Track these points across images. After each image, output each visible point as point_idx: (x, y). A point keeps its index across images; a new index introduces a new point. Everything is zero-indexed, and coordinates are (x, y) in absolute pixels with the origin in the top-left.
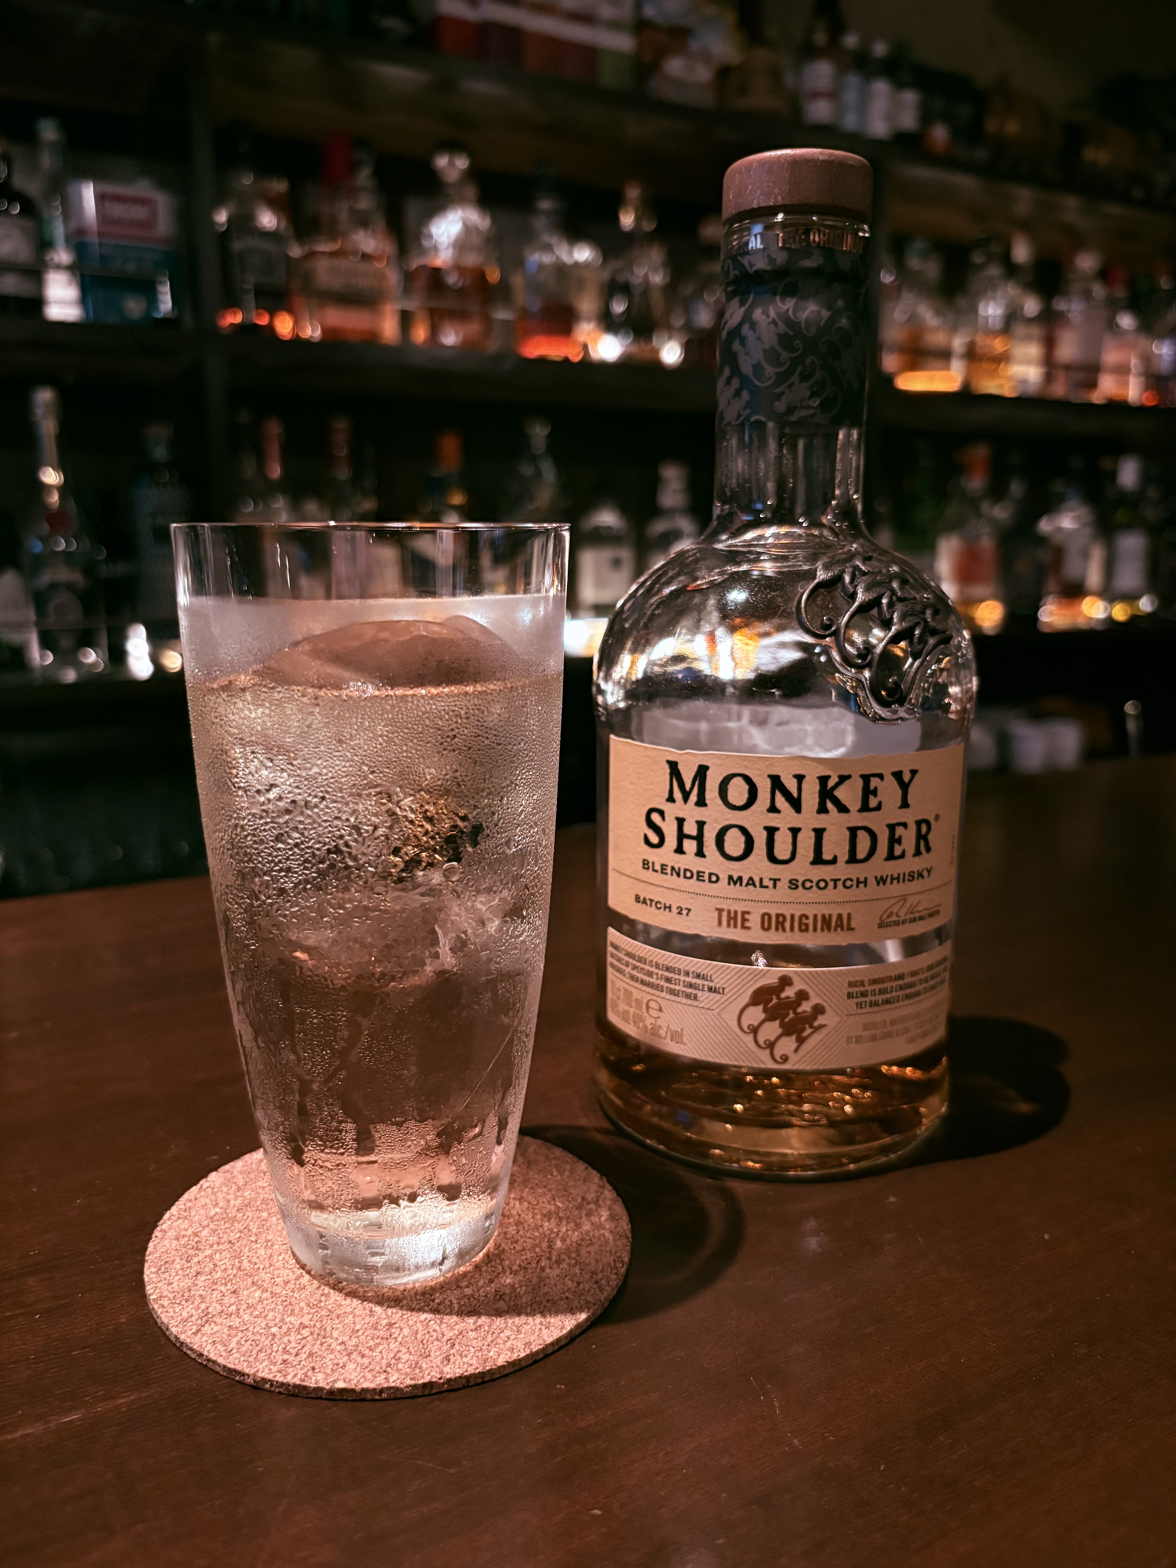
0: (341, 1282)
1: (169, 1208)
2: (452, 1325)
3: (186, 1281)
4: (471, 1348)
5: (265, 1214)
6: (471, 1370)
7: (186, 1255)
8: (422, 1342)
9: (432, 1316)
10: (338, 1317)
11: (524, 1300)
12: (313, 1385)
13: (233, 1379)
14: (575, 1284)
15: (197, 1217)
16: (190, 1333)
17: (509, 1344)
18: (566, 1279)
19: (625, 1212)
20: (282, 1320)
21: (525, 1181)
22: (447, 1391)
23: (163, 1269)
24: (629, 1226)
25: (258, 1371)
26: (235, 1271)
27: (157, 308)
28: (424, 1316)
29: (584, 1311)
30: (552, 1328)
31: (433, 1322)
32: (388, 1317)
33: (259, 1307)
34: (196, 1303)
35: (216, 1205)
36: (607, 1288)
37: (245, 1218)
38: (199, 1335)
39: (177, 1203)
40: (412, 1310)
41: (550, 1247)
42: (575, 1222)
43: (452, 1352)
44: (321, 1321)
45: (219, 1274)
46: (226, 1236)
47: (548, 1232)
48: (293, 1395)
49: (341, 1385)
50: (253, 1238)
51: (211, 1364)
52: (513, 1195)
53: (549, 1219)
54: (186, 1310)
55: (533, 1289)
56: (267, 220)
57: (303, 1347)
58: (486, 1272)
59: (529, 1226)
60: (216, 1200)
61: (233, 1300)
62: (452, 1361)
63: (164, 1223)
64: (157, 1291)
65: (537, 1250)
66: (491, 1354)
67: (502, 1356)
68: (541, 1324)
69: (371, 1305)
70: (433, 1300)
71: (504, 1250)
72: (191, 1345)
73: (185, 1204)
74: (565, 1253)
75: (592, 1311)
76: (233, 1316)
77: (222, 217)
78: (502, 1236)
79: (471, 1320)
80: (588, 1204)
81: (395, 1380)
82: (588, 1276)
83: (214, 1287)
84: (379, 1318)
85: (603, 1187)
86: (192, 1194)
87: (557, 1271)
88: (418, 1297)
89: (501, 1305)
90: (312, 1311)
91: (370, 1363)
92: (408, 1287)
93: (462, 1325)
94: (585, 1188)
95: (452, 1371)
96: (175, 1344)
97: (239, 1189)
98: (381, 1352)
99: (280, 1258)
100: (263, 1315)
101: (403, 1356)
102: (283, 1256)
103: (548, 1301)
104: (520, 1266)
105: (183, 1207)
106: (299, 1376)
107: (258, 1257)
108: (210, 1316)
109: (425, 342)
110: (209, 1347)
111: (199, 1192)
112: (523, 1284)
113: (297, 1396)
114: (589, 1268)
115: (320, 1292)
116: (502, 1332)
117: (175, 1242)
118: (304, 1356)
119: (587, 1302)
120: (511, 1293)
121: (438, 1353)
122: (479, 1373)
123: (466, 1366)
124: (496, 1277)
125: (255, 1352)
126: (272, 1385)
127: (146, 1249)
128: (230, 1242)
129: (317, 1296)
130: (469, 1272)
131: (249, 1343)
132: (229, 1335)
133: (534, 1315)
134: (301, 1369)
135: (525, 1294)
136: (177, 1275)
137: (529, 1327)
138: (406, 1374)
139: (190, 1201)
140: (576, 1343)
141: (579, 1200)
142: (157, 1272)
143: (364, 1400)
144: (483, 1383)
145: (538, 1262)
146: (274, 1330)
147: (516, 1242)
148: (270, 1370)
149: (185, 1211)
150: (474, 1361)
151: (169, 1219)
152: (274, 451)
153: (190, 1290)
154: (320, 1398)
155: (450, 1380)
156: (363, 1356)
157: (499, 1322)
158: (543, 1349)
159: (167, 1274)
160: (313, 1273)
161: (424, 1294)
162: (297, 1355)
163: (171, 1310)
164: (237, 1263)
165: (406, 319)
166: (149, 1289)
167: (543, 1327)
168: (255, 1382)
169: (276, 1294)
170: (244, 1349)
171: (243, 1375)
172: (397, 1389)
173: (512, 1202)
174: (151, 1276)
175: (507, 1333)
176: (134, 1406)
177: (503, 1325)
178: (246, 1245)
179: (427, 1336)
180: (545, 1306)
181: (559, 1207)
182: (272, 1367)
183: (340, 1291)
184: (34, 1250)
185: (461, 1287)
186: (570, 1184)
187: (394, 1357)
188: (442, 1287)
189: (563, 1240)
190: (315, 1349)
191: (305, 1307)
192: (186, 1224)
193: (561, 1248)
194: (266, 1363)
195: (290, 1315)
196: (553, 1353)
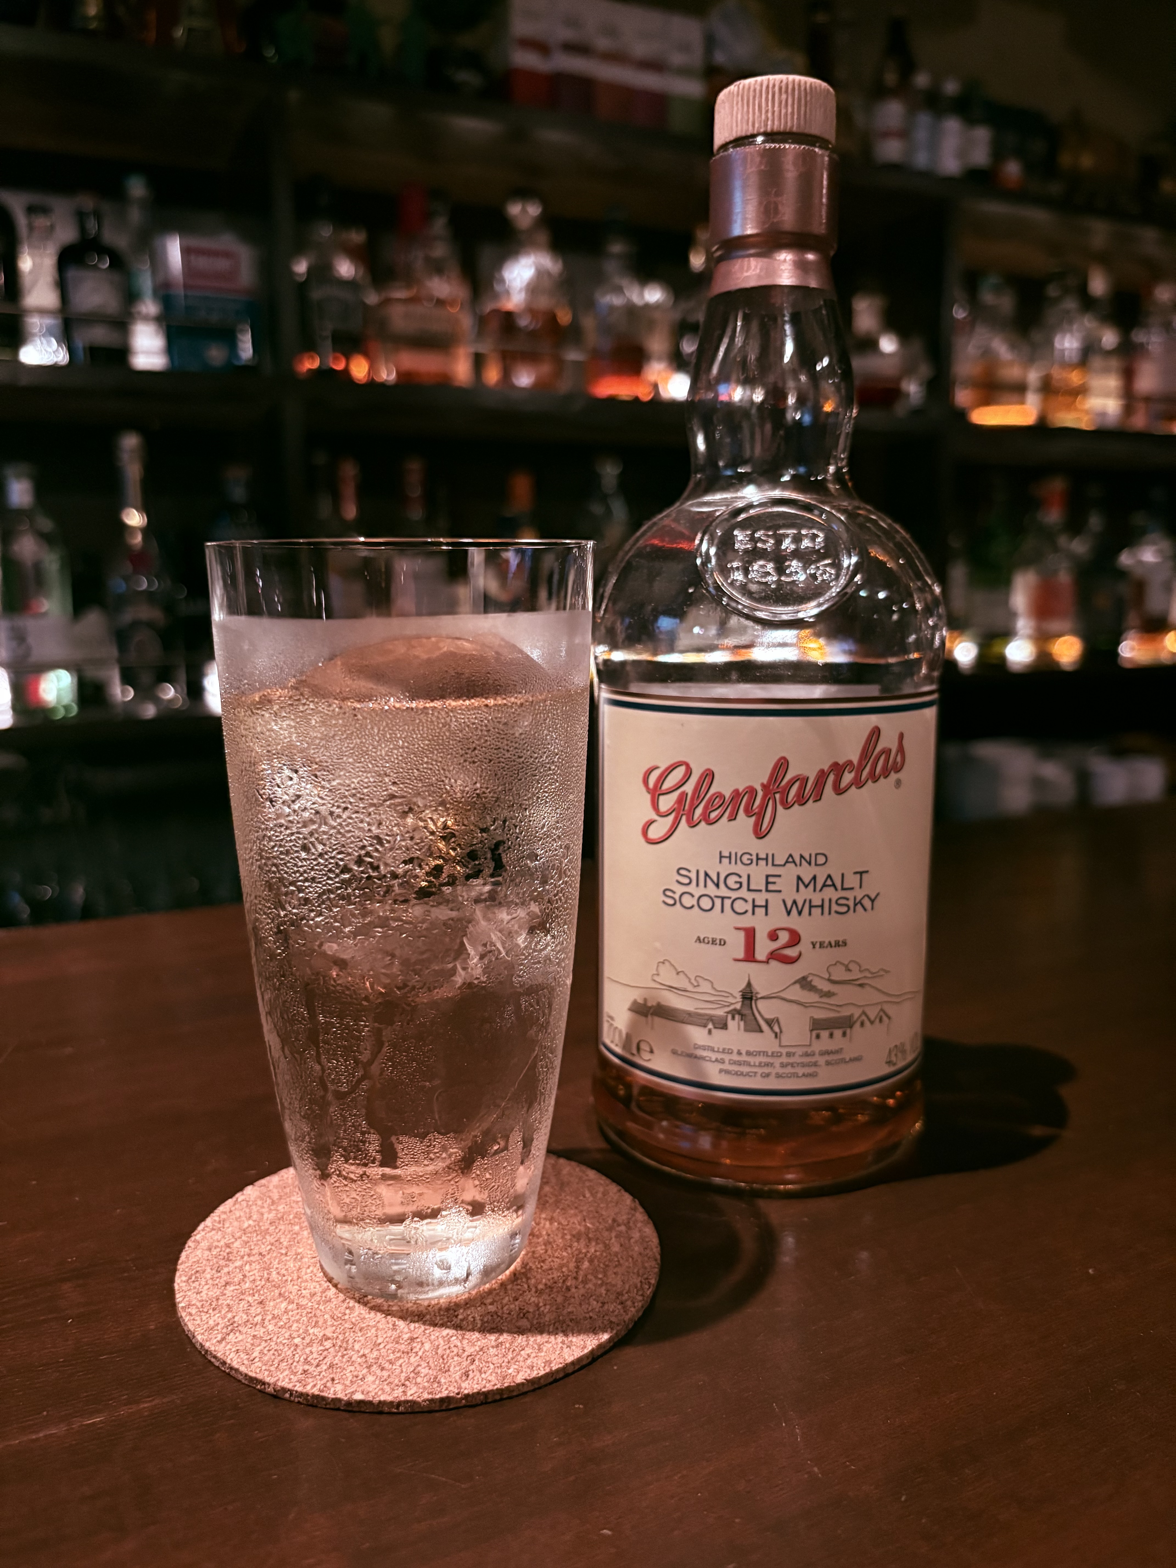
0: (366, 1296)
1: (203, 1219)
2: (474, 1341)
3: (215, 1291)
4: (491, 1364)
5: (297, 1228)
6: (489, 1387)
7: (217, 1265)
8: (442, 1356)
9: (454, 1331)
10: (361, 1330)
11: (547, 1319)
12: (331, 1396)
13: (254, 1388)
14: (600, 1304)
15: (230, 1229)
16: (215, 1341)
17: (529, 1362)
18: (591, 1300)
19: (655, 1234)
20: (306, 1331)
21: (557, 1203)
22: (465, 1406)
23: (193, 1278)
24: (659, 1249)
25: (278, 1380)
26: (263, 1283)
27: (238, 356)
28: (446, 1332)
29: (606, 1332)
30: (574, 1347)
31: (454, 1338)
32: (411, 1332)
33: (284, 1318)
34: (223, 1312)
35: (250, 1217)
36: (632, 1309)
37: (277, 1231)
38: (224, 1343)
39: (212, 1214)
40: (435, 1325)
41: (578, 1267)
42: (604, 1243)
43: (471, 1367)
44: (344, 1334)
45: (247, 1285)
46: (257, 1248)
47: (576, 1252)
48: (312, 1406)
49: (358, 1396)
50: (283, 1251)
51: (233, 1372)
53: (578, 1241)
54: (213, 1318)
55: (557, 1309)
56: (345, 269)
57: (325, 1358)
58: (511, 1289)
59: (558, 1245)
60: (250, 1213)
61: (259, 1310)
62: (470, 1377)
63: (199, 1233)
64: (187, 1299)
65: (564, 1269)
66: (510, 1371)
67: (521, 1374)
68: (563, 1342)
69: (394, 1319)
70: (457, 1316)
71: (531, 1268)
72: (215, 1353)
73: (219, 1216)
74: (592, 1274)
75: (615, 1332)
76: (258, 1326)
77: (301, 267)
78: (530, 1254)
79: (493, 1337)
80: (619, 1225)
81: (413, 1393)
82: (613, 1297)
83: (242, 1297)
84: (401, 1332)
85: (635, 1209)
86: (227, 1206)
87: (582, 1291)
88: (442, 1313)
89: (524, 1323)
90: (335, 1323)
91: (389, 1376)
92: (433, 1302)
93: (483, 1341)
94: (616, 1210)
95: (469, 1387)
96: (200, 1352)
97: (273, 1203)
98: (401, 1366)
99: (309, 1271)
100: (287, 1326)
101: (423, 1370)
102: (311, 1268)
103: (571, 1320)
104: (546, 1285)
105: (217, 1219)
106: (318, 1387)
107: (287, 1270)
108: (235, 1325)
109: (497, 383)
110: (232, 1355)
111: (235, 1204)
112: (548, 1302)
113: (316, 1406)
114: (614, 1289)
115: (345, 1305)
116: (523, 1349)
117: (207, 1253)
118: (325, 1367)
119: (611, 1322)
120: (534, 1311)
121: (457, 1368)
122: (497, 1389)
123: (484, 1382)
124: (521, 1295)
125: (276, 1361)
126: (291, 1395)
127: (178, 1258)
128: (260, 1254)
129: (342, 1309)
130: (495, 1289)
131: (271, 1352)
132: (252, 1345)
133: (557, 1334)
134: (321, 1380)
135: (548, 1312)
136: (207, 1284)
137: (551, 1345)
138: (424, 1388)
139: (225, 1213)
140: (597, 1364)
141: (610, 1221)
142: (187, 1281)
143: (381, 1413)
144: (501, 1399)
145: (564, 1281)
146: (297, 1341)
147: (543, 1261)
148: (290, 1379)
149: (219, 1222)
150: (493, 1378)
151: (203, 1230)
152: (349, 491)
153: (218, 1299)
154: (338, 1409)
155: (467, 1396)
156: (383, 1369)
157: (521, 1340)
158: (564, 1368)
159: (197, 1283)
160: (339, 1286)
161: (448, 1309)
162: (318, 1366)
163: (198, 1318)
164: (266, 1275)
165: (479, 362)
166: (179, 1297)
167: (565, 1346)
168: (275, 1391)
169: (302, 1306)
170: (266, 1358)
171: (264, 1383)
172: (414, 1403)
173: (542, 1221)
174: (181, 1285)
175: (528, 1351)
176: (156, 1411)
178: (276, 1257)
179: (448, 1351)
180: (568, 1326)
181: (589, 1228)
182: (292, 1377)
183: (365, 1304)
184: (72, 1258)
185: (485, 1304)
186: (602, 1205)
187: (413, 1371)
188: (467, 1304)
189: (591, 1261)
190: (336, 1361)
191: (329, 1320)
192: (219, 1236)
193: (588, 1268)
194: (287, 1372)
195: (314, 1326)
196: (574, 1373)
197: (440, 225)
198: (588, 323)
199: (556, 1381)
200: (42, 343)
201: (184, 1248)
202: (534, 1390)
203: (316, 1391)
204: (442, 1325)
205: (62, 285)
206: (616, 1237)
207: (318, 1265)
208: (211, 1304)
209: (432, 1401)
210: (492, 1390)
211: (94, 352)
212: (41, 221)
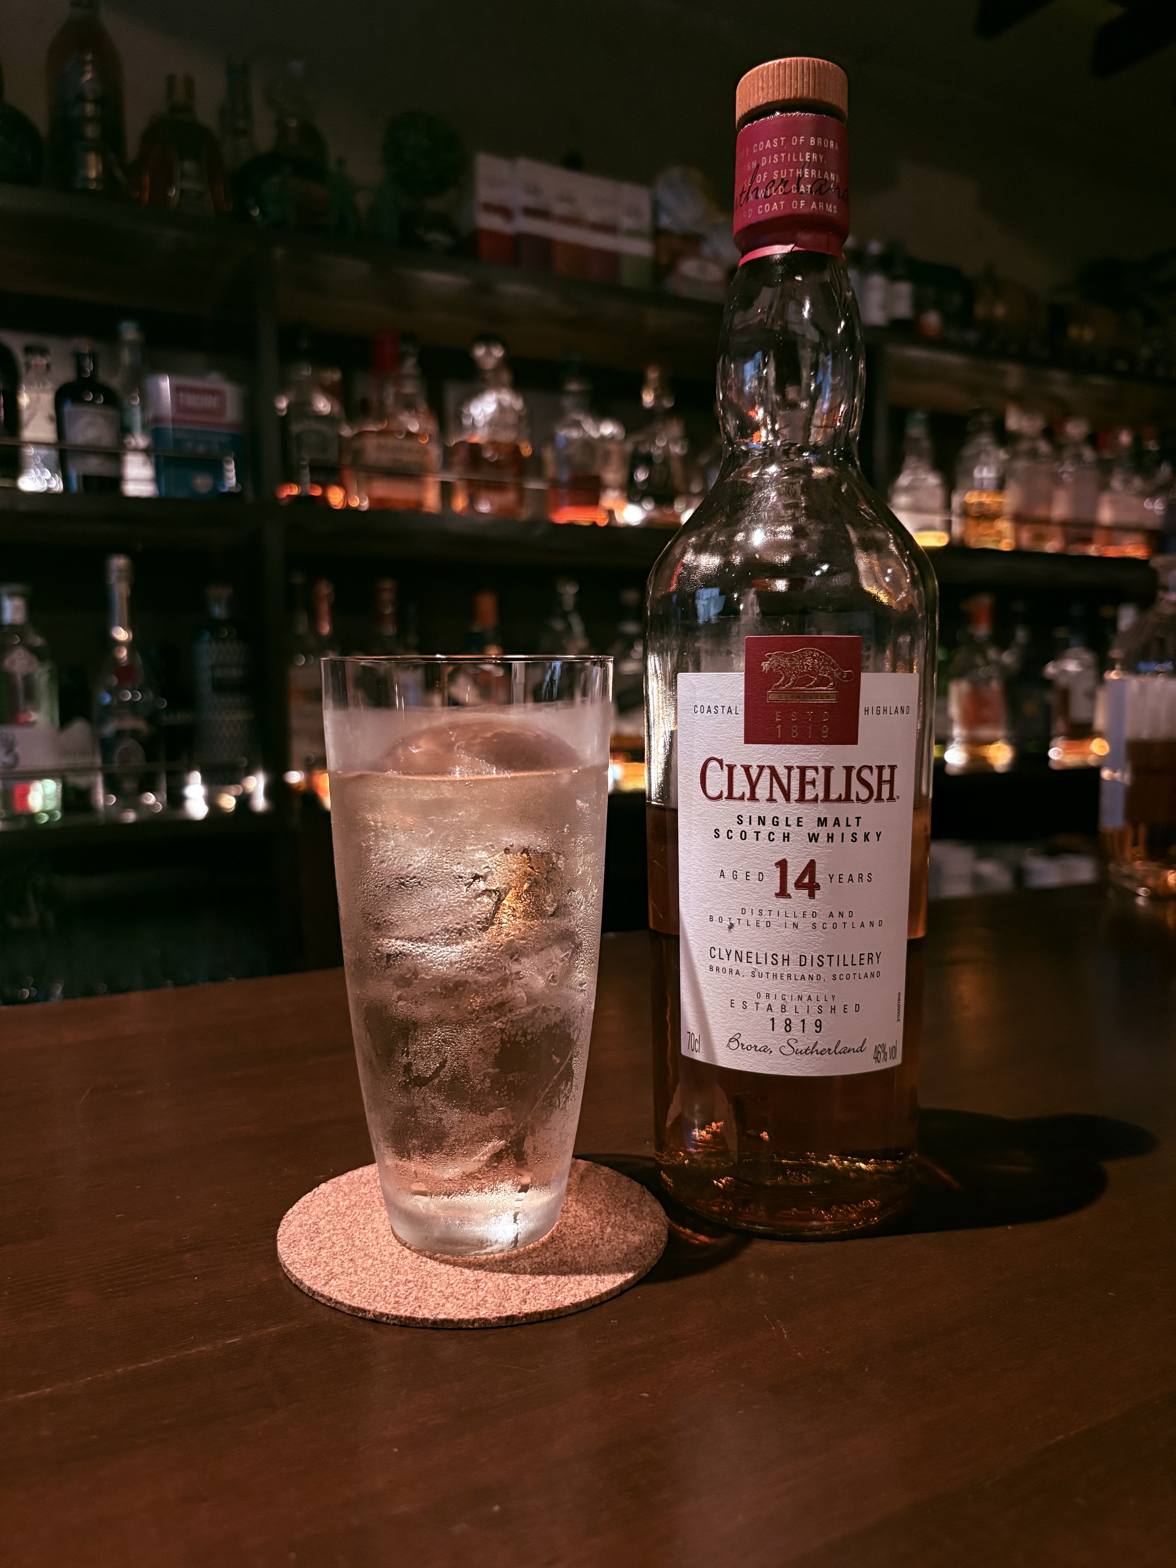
0: (435, 1254)
1: (291, 1207)
2: (526, 1282)
3: (312, 1253)
4: (542, 1295)
5: (369, 1211)
6: (543, 1308)
7: (310, 1237)
8: (504, 1290)
9: (510, 1275)
10: (435, 1275)
11: (583, 1265)
12: (420, 1317)
13: (356, 1316)
14: (623, 1255)
15: (314, 1213)
16: (320, 1285)
17: (572, 1292)
18: (616, 1252)
19: (662, 1209)
20: (392, 1277)
21: (582, 1189)
22: (525, 1323)
23: (293, 1245)
24: (666, 1218)
25: (377, 1308)
26: (350, 1247)
27: (223, 485)
28: (503, 1275)
29: (631, 1272)
30: (607, 1283)
31: (511, 1279)
32: (475, 1276)
33: (373, 1269)
34: (322, 1266)
35: (329, 1205)
36: (649, 1259)
37: (353, 1213)
38: (328, 1286)
39: (297, 1203)
40: (494, 1271)
41: (602, 1232)
42: (621, 1215)
43: (527, 1297)
44: (423, 1278)
45: (337, 1249)
46: (339, 1225)
47: (600, 1222)
49: (442, 1316)
50: (362, 1227)
51: (338, 1305)
52: (570, 1199)
53: (600, 1214)
54: (315, 1271)
55: (590, 1259)
56: (323, 405)
57: (410, 1293)
58: (551, 1247)
59: (584, 1218)
60: (328, 1201)
61: (351, 1265)
62: (528, 1302)
63: (289, 1216)
64: (290, 1258)
65: (592, 1233)
67: (567, 1300)
68: (597, 1280)
69: (461, 1268)
70: (510, 1266)
71: (564, 1233)
72: (322, 1293)
73: (303, 1204)
74: (615, 1236)
75: (637, 1272)
76: (352, 1275)
77: (283, 404)
78: (562, 1224)
79: (542, 1278)
80: (632, 1203)
81: (483, 1313)
82: (633, 1250)
83: (335, 1257)
84: (468, 1276)
85: (643, 1193)
86: (308, 1197)
87: (608, 1247)
88: (498, 1263)
89: (565, 1268)
90: (414, 1272)
91: (464, 1303)
92: (490, 1256)
93: (534, 1280)
94: (629, 1193)
95: (527, 1309)
96: (307, 1295)
97: (345, 1194)
98: (472, 1297)
99: (385, 1239)
100: (376, 1274)
101: (490, 1299)
103: (602, 1266)
104: (578, 1244)
106: (409, 1311)
107: (367, 1238)
108: (334, 1274)
109: (463, 509)
110: (336, 1294)
111: (314, 1196)
112: (582, 1255)
113: (408, 1327)
114: (633, 1245)
115: (419, 1260)
116: (567, 1284)
117: (299, 1229)
118: (412, 1299)
119: (634, 1266)
120: (572, 1261)
121: (517, 1297)
122: (550, 1310)
123: (539, 1306)
124: (559, 1250)
125: (372, 1296)
126: (388, 1318)
127: (276, 1233)
128: (343, 1229)
129: (418, 1263)
130: (538, 1247)
131: (367, 1291)
132: (351, 1287)
133: (592, 1274)
134: (410, 1307)
135: (583, 1261)
136: (304, 1248)
137: (587, 1282)
138: (493, 1310)
139: (307, 1202)
140: (625, 1295)
141: (625, 1201)
142: (288, 1247)
143: (460, 1329)
144: (553, 1319)
145: (592, 1241)
146: (385, 1283)
147: (574, 1229)
149: (304, 1208)
150: (546, 1302)
151: (292, 1214)
152: (324, 608)
153: (316, 1258)
154: (426, 1328)
155: (527, 1315)
156: (458, 1299)
157: (563, 1279)
158: (601, 1296)
159: (296, 1249)
160: (412, 1248)
161: (502, 1261)
162: (405, 1298)
163: (302, 1271)
164: (350, 1242)
165: (446, 490)
166: (283, 1258)
168: (374, 1316)
169: (385, 1261)
170: (364, 1295)
171: (364, 1311)
172: (486, 1320)
174: (284, 1249)
175: (571, 1285)
176: (281, 1333)
177: (566, 1281)
178: (356, 1230)
179: (507, 1288)
180: (600, 1269)
181: (608, 1206)
182: (387, 1306)
183: (436, 1259)
184: (186, 1237)
185: (532, 1257)
186: (616, 1191)
187: (482, 1300)
188: (517, 1257)
189: (613, 1227)
190: (420, 1295)
191: (409, 1270)
192: (306, 1217)
193: (611, 1232)
194: (382, 1303)
195: (398, 1274)
196: (607, 1301)
197: (410, 365)
198: (548, 455)
199: (594, 1306)
200: (36, 473)
201: (279, 1225)
202: (578, 1312)
203: (408, 1314)
204: (500, 1271)
205: (60, 421)
206: (630, 1211)
207: (392, 1235)
208: (311, 1262)
209: (500, 1318)
210: (546, 1311)
211: (87, 480)
212: (40, 361)
